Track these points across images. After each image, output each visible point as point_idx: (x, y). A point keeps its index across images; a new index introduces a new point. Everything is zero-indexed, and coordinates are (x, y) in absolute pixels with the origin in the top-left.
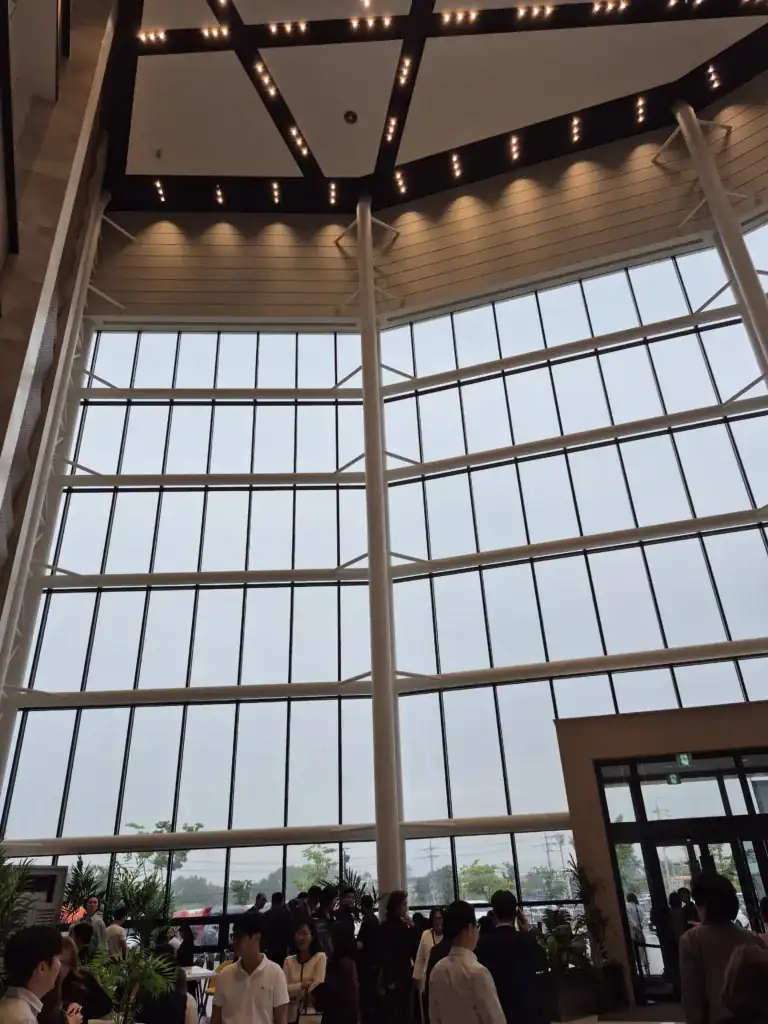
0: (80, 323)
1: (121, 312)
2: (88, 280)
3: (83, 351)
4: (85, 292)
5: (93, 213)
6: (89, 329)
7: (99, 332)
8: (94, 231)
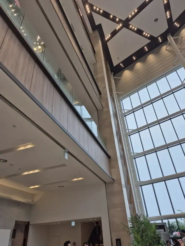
0: (118, 101)
1: (124, 94)
2: (116, 91)
3: (120, 106)
4: (116, 94)
5: (111, 78)
6: (120, 101)
7: (122, 100)
8: (113, 81)
